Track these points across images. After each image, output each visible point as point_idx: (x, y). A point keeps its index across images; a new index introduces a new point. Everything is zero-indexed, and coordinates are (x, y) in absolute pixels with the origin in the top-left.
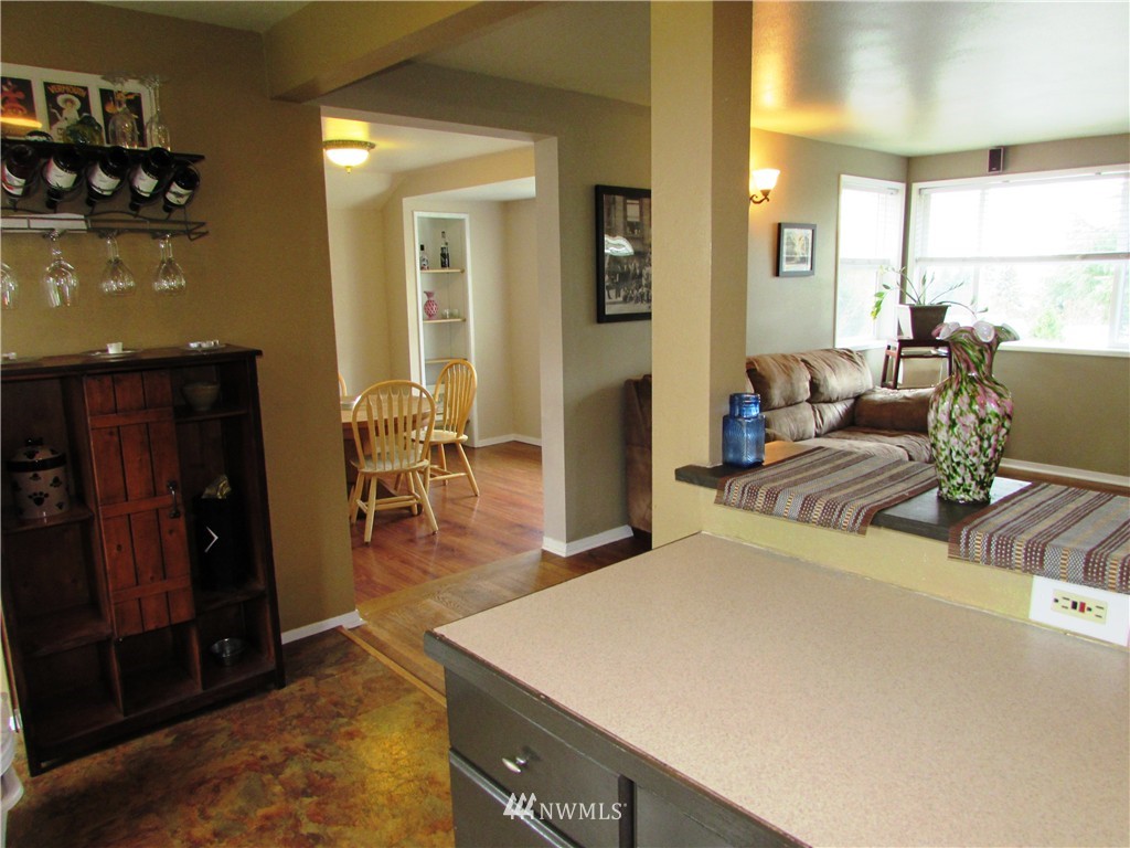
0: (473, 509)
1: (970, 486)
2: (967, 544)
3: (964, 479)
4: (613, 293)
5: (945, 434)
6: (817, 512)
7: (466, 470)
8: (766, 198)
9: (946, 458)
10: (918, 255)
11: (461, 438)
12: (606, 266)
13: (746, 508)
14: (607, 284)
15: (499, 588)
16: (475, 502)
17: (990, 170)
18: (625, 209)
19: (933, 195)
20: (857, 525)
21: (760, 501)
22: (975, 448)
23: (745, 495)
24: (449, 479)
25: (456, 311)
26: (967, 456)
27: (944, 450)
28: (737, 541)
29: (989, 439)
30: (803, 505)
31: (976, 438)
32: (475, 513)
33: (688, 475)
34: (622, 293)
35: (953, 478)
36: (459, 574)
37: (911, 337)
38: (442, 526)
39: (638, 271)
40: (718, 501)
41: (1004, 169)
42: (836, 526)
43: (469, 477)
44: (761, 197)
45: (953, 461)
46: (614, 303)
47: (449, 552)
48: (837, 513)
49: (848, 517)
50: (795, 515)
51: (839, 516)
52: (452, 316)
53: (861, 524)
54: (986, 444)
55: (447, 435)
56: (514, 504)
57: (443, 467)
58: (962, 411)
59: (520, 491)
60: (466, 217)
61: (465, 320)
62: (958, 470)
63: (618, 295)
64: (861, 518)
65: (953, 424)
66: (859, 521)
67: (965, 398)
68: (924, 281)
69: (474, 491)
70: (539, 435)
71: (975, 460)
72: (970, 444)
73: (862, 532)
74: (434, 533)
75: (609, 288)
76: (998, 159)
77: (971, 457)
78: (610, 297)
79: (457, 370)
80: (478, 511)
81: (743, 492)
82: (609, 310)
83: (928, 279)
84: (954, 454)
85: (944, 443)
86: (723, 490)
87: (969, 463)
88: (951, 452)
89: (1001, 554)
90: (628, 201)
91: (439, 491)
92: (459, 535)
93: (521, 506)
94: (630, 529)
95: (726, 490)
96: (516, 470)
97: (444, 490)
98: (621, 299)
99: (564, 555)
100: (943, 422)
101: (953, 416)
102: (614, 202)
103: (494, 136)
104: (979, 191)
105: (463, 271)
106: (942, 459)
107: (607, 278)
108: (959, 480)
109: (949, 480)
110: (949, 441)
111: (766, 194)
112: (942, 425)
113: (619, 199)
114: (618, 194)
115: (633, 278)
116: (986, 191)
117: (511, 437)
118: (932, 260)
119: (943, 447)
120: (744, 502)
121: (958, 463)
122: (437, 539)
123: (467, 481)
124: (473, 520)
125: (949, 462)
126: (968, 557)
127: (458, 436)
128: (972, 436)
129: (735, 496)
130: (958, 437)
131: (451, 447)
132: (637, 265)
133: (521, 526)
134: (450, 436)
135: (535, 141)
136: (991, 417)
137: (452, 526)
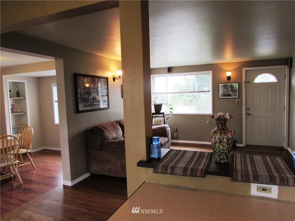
0: (33, 174)
1: (225, 158)
2: (236, 177)
3: (223, 157)
4: (81, 104)
5: (218, 145)
6: (189, 172)
7: (31, 161)
8: (120, 78)
9: (218, 151)
10: (153, 92)
11: (28, 151)
12: (79, 96)
13: (164, 173)
14: (79, 102)
15: (51, 201)
16: (34, 171)
17: (168, 72)
18: (83, 80)
19: (155, 78)
20: (202, 175)
21: (169, 171)
22: (226, 148)
23: (164, 169)
24: (23, 165)
25: (23, 111)
26: (224, 150)
27: (218, 149)
28: (158, 183)
29: (229, 145)
30: (184, 171)
31: (227, 145)
32: (34, 175)
33: (141, 164)
34: (84, 104)
35: (221, 157)
36: (35, 199)
37: (155, 112)
38: (24, 182)
39: (88, 98)
40: (154, 172)
41: (171, 72)
42: (196, 176)
43: (32, 163)
44: (118, 78)
45: (221, 152)
46: (82, 107)
47: (28, 191)
48: (195, 172)
49: (199, 173)
50: (181, 174)
51: (196, 173)
52: (21, 112)
53: (204, 174)
54: (229, 146)
55: (23, 151)
56: (48, 170)
57: (21, 161)
58: (223, 138)
59: (50, 165)
60: (25, 82)
61: (26, 113)
62: (222, 154)
63: (82, 105)
64: (203, 173)
65: (221, 142)
66: (203, 174)
67: (223, 134)
68: (156, 98)
69: (34, 168)
70: (60, 147)
71: (226, 151)
72: (225, 147)
73: (204, 177)
74: (21, 185)
75: (80, 103)
76: (170, 70)
77: (225, 151)
78: (80, 106)
79: (26, 130)
80: (35, 174)
81: (163, 168)
82: (81, 109)
83: (157, 98)
84: (221, 150)
85: (218, 147)
86: (156, 168)
87: (225, 152)
88: (220, 149)
89: (246, 179)
90: (84, 78)
91: (20, 169)
92: (30, 184)
93: (51, 170)
94: (90, 173)
95: (157, 169)
96: (47, 159)
97: (22, 169)
98: (83, 106)
99: (71, 185)
100: (218, 141)
101: (221, 140)
102: (80, 78)
103: (42, 57)
104: (165, 77)
105: (25, 98)
106: (217, 152)
107: (79, 100)
108: (222, 157)
109: (219, 157)
110: (219, 146)
111: (120, 77)
112: (217, 142)
113: (81, 77)
114: (81, 76)
115: (87, 100)
116: (168, 77)
117: (43, 148)
118: (157, 93)
119: (218, 148)
120: (163, 172)
121: (222, 153)
122: (22, 187)
123: (31, 165)
124: (34, 178)
125: (220, 152)
126: (237, 180)
127: (27, 151)
128: (226, 145)
129: (160, 170)
130: (222, 145)
131: (25, 155)
132: (87, 96)
133: (52, 177)
134: (25, 151)
135: (55, 60)
136: (230, 139)
137: (27, 181)
